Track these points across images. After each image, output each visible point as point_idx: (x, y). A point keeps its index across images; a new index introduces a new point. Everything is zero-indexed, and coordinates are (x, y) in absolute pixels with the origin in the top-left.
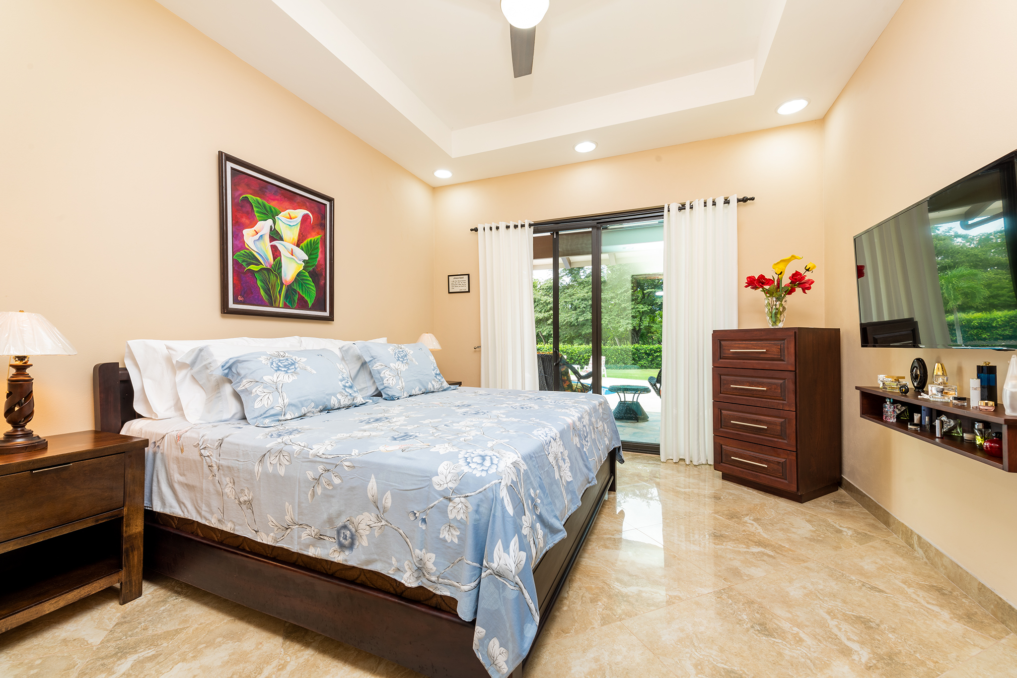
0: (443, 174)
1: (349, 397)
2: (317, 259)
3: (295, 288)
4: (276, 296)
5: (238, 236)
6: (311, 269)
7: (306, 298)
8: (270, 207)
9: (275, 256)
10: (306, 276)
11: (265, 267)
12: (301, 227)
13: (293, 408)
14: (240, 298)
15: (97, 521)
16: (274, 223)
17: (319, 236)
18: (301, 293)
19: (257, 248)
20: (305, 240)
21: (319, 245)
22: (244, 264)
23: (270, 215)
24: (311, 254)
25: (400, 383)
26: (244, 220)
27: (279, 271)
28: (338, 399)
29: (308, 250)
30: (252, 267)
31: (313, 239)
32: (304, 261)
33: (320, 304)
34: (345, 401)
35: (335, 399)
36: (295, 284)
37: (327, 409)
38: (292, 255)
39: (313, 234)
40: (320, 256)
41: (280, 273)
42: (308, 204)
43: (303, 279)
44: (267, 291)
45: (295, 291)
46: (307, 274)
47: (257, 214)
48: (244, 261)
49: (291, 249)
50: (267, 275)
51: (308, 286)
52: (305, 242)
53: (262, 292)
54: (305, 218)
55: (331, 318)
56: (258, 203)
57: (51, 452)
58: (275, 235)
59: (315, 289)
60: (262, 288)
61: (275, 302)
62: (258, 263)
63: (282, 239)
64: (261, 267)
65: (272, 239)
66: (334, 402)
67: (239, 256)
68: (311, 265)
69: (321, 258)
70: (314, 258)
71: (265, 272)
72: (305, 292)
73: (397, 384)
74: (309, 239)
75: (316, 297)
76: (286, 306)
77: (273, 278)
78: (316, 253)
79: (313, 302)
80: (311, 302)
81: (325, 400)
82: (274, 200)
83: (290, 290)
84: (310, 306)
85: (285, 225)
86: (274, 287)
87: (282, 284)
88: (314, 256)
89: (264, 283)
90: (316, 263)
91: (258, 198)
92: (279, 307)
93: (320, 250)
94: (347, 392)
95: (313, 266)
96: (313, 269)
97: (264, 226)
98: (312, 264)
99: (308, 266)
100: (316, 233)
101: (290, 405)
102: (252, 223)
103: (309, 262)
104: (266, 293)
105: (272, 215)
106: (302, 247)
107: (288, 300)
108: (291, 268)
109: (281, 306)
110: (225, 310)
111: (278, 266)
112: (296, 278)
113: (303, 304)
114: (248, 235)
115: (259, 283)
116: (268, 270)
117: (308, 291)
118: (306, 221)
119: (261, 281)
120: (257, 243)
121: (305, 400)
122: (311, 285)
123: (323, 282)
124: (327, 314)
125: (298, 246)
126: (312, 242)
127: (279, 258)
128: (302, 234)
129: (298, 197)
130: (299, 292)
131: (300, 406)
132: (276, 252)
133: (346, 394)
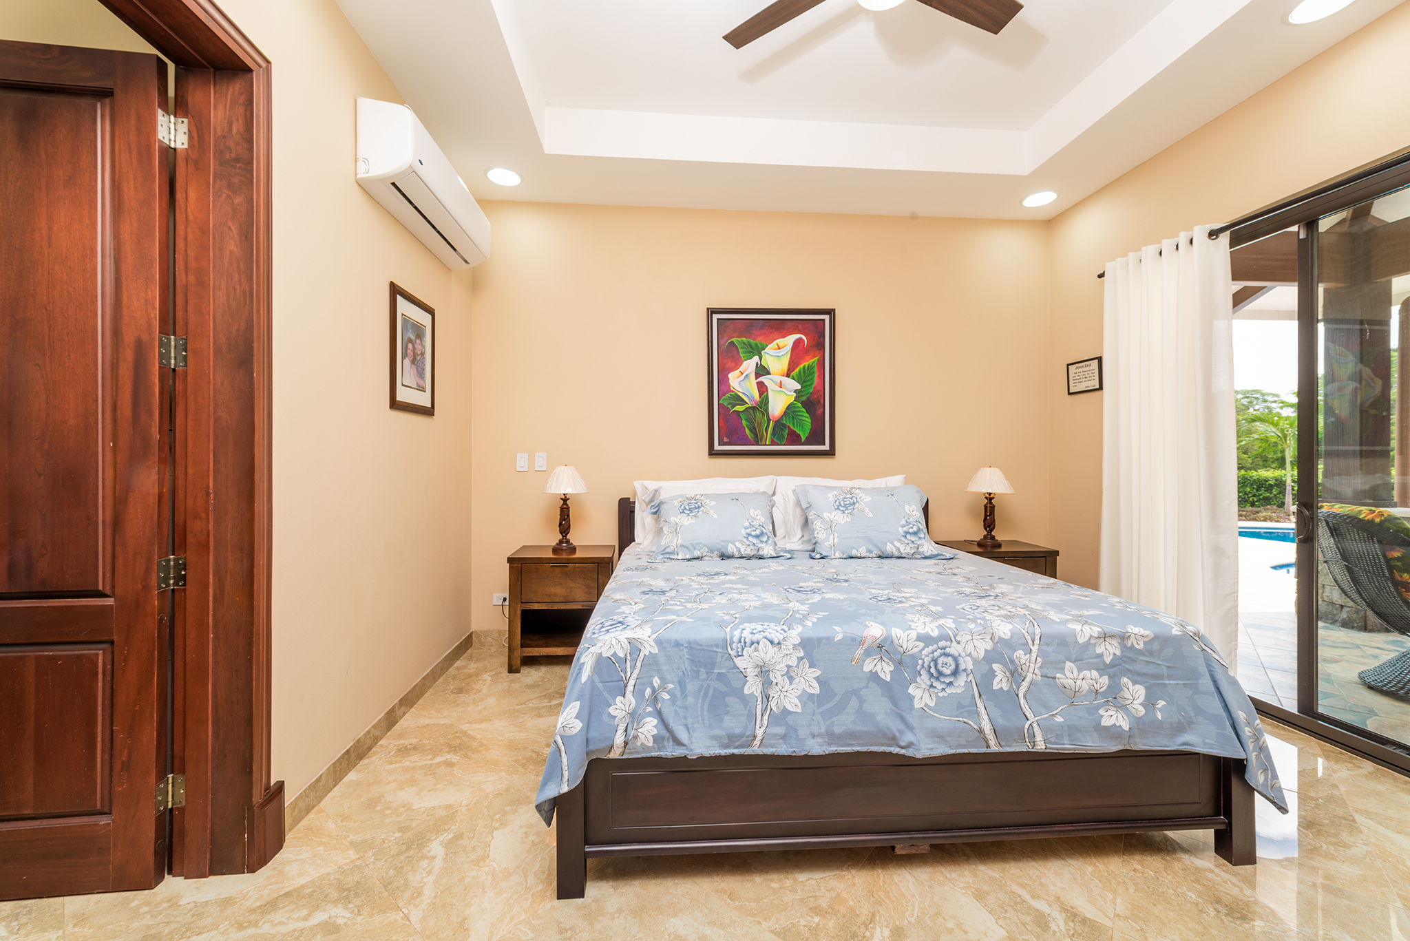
0: (1041, 200)
1: (753, 548)
2: (813, 386)
3: (785, 422)
4: (763, 434)
5: (724, 380)
6: (804, 398)
7: (798, 432)
8: (756, 344)
9: (761, 392)
10: (798, 407)
11: (750, 406)
12: (791, 354)
13: (685, 549)
14: (725, 440)
15: (583, 606)
16: (761, 359)
17: (816, 359)
18: (792, 427)
19: (742, 389)
20: (797, 367)
21: (816, 368)
22: (729, 406)
23: (756, 352)
24: (804, 382)
25: (831, 538)
26: (730, 364)
27: (766, 407)
28: (737, 547)
29: (801, 377)
30: (739, 408)
31: (806, 364)
32: (795, 391)
33: (816, 436)
34: (746, 551)
35: (733, 546)
36: (784, 418)
37: (724, 556)
38: (781, 387)
39: (808, 358)
40: (816, 381)
41: (767, 410)
42: (800, 326)
43: (795, 412)
44: (753, 430)
45: (784, 426)
46: (800, 405)
47: (741, 355)
48: (728, 404)
49: (779, 382)
50: (752, 413)
51: (800, 418)
52: (797, 370)
53: (747, 431)
54: (797, 343)
55: (831, 453)
56: (744, 343)
57: (578, 555)
58: (762, 371)
59: (809, 420)
60: (748, 427)
61: (761, 440)
62: (743, 402)
63: (769, 373)
64: (746, 406)
65: (758, 375)
66: (731, 549)
67: (725, 399)
68: (804, 393)
69: (818, 383)
70: (808, 386)
71: (751, 411)
72: (797, 425)
73: (827, 539)
74: (802, 366)
75: (811, 430)
76: (773, 443)
77: (758, 415)
78: (812, 379)
79: (807, 435)
80: (804, 435)
81: (720, 547)
82: (760, 335)
83: (779, 424)
84: (803, 440)
85: (772, 358)
86: (760, 425)
87: (769, 420)
88: (809, 383)
89: (749, 422)
90: (811, 390)
91: (744, 339)
92: (765, 445)
93: (816, 375)
94: (750, 541)
95: (807, 394)
96: (808, 398)
97: (749, 365)
98: (806, 392)
99: (801, 396)
100: (811, 356)
101: (682, 546)
102: (737, 363)
103: (802, 391)
104: (751, 432)
105: (757, 351)
106: (793, 376)
107: (776, 437)
108: (780, 401)
109: (767, 443)
110: (712, 453)
111: (765, 401)
112: (785, 412)
113: (794, 438)
114: (734, 379)
115: (744, 423)
116: (753, 408)
117: (801, 424)
118: (798, 346)
119: (747, 420)
120: (742, 383)
121: (697, 544)
122: (805, 417)
123: (822, 410)
124: (826, 447)
125: (788, 376)
126: (806, 367)
127: (766, 393)
128: (793, 362)
129: (788, 323)
130: (789, 427)
131: (691, 548)
132: (762, 388)
133: (748, 543)
